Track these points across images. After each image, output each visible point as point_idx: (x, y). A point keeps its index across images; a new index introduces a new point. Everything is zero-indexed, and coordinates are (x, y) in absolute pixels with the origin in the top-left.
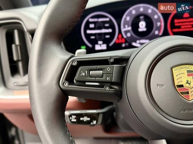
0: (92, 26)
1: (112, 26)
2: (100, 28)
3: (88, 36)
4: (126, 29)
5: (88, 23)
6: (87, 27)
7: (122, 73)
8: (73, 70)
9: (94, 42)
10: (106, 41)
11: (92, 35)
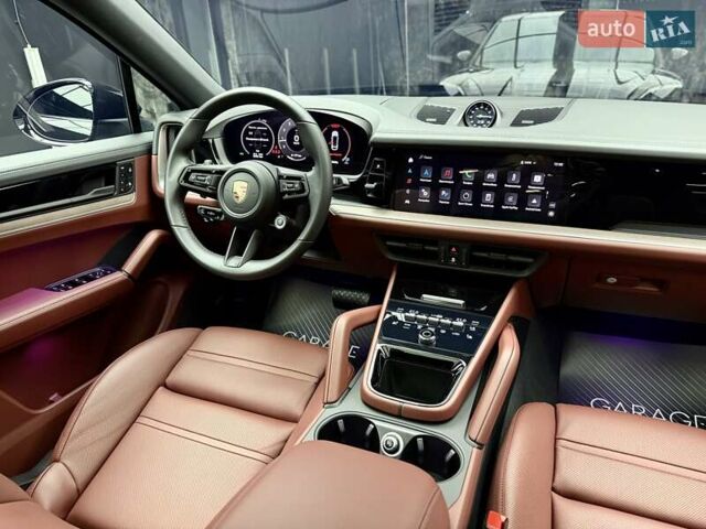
0: (251, 133)
1: (269, 136)
2: (258, 137)
3: (246, 143)
4: (282, 140)
5: (248, 130)
6: (246, 134)
7: (219, 179)
8: (188, 174)
9: (252, 150)
10: (264, 151)
11: (250, 142)
